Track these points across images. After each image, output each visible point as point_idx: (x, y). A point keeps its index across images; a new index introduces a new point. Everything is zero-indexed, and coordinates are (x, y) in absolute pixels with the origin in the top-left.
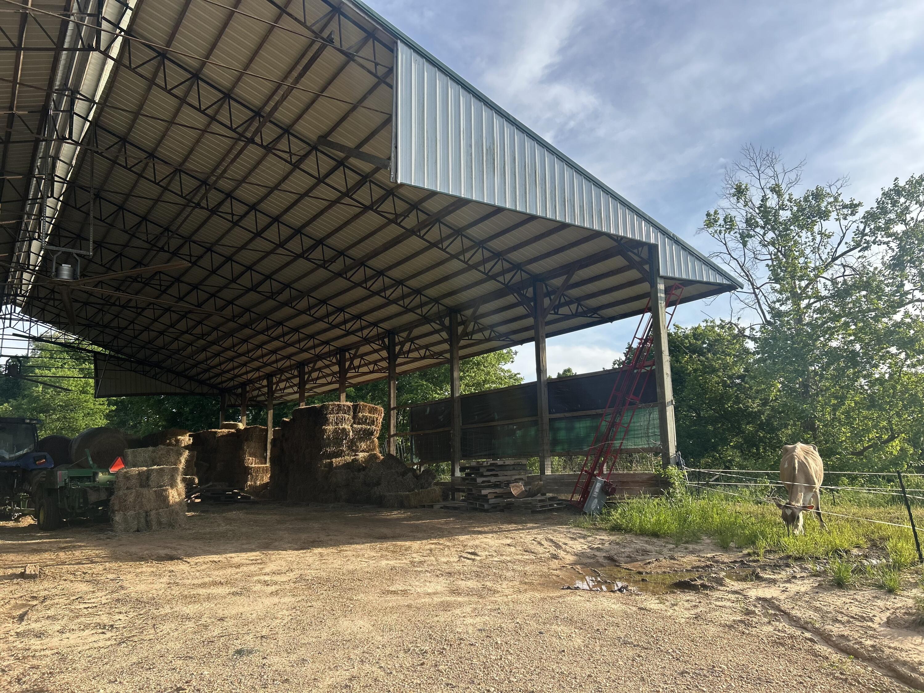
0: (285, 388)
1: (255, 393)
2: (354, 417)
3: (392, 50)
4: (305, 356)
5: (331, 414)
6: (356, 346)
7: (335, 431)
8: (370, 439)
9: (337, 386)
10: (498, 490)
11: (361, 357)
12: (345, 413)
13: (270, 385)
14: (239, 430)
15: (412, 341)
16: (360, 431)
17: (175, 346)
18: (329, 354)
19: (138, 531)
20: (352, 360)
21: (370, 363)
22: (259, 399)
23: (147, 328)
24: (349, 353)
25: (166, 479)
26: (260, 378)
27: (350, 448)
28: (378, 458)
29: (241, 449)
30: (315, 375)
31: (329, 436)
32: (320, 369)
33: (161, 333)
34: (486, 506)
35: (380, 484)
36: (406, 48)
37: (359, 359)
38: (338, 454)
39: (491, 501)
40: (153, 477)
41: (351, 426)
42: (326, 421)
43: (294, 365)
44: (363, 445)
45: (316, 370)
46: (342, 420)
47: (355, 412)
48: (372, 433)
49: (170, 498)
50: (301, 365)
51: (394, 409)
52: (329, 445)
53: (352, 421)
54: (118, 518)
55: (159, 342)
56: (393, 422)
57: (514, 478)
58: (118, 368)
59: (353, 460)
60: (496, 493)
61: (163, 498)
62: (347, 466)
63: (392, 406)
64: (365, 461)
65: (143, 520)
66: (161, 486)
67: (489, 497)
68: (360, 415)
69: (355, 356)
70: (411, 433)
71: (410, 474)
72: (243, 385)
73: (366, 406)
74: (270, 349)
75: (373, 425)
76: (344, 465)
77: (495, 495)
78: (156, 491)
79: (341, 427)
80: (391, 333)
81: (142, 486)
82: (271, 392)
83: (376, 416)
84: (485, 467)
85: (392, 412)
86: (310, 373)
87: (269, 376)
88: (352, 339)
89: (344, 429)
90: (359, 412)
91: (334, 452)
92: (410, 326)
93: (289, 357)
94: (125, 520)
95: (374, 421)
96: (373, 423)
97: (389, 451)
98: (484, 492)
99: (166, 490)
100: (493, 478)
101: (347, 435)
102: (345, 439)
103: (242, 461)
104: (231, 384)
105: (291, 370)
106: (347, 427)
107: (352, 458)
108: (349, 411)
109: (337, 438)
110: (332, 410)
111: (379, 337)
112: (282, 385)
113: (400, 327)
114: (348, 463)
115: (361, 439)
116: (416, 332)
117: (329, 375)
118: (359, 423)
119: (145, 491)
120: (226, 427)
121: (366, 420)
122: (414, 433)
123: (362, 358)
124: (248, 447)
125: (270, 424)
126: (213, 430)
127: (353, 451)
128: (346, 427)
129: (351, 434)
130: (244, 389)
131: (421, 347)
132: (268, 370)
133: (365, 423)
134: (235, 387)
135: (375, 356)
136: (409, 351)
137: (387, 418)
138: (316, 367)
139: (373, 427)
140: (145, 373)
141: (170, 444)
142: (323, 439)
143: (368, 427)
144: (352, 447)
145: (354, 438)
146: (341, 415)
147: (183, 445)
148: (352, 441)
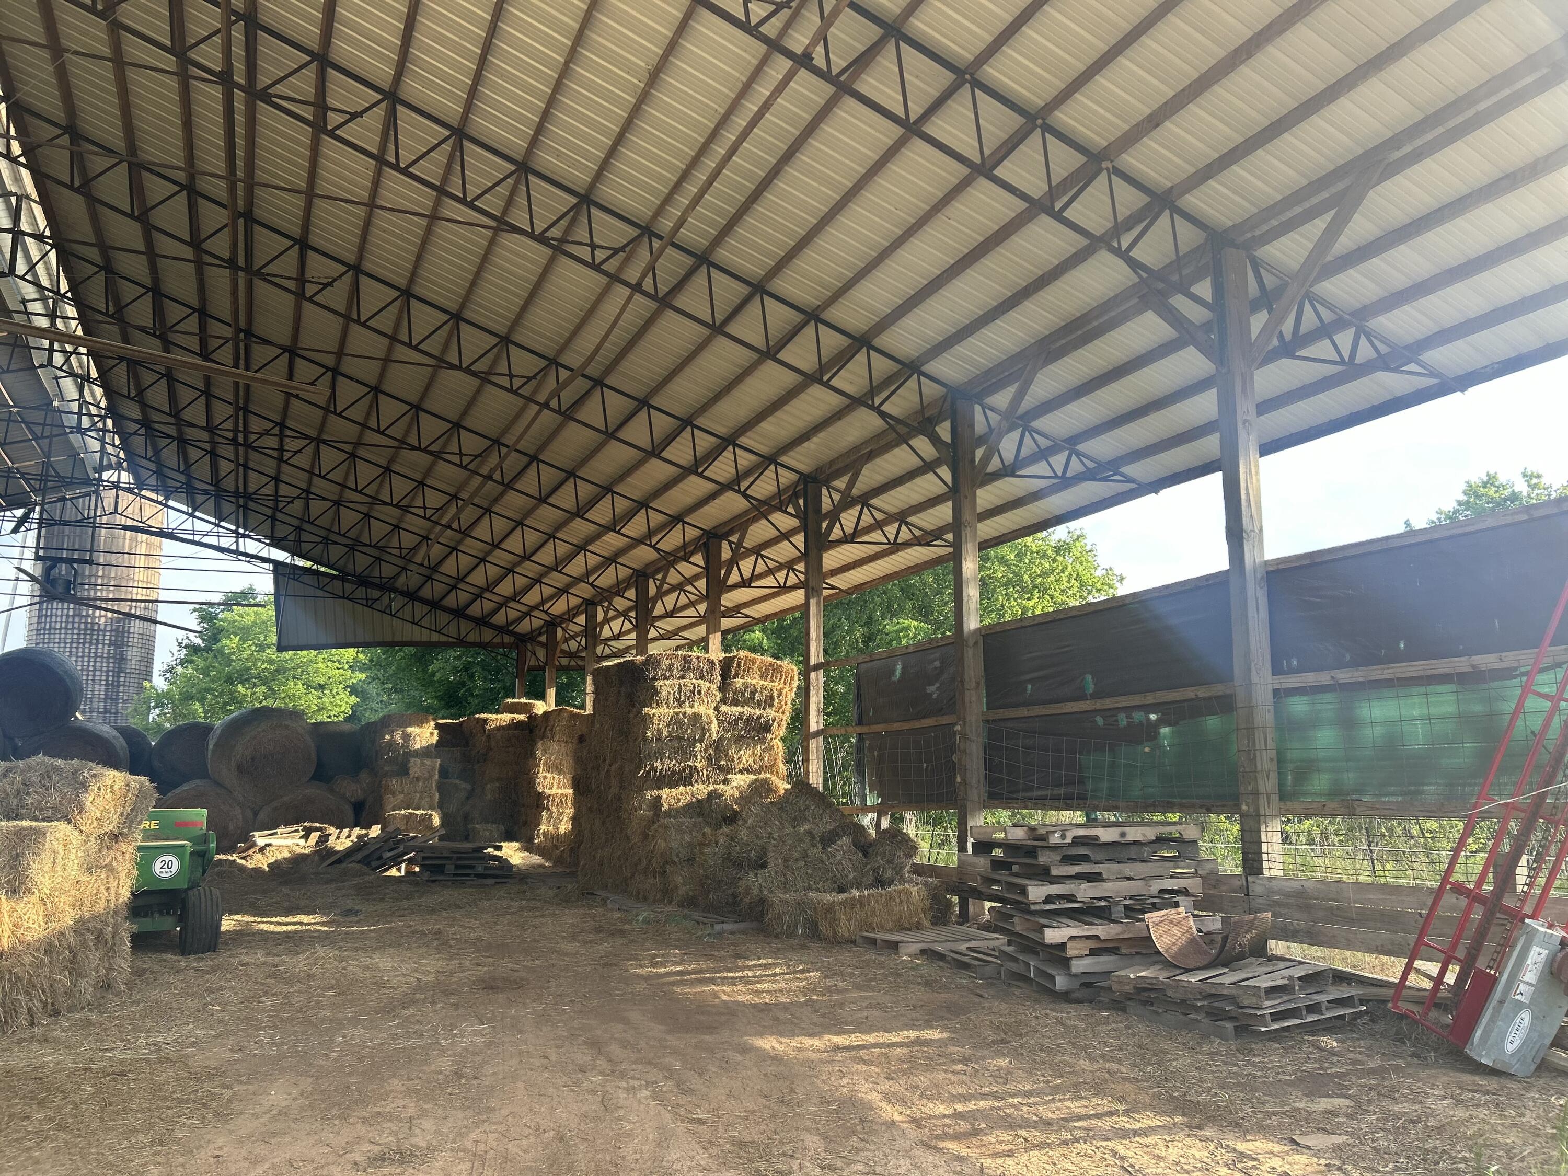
2: (723, 688)
5: (666, 678)
7: (675, 721)
8: (763, 741)
10: (1102, 930)
11: (758, 551)
12: (702, 678)
13: (589, 624)
14: (532, 717)
15: (862, 500)
16: (736, 721)
20: (735, 557)
24: (730, 543)
27: (711, 761)
28: (774, 789)
29: (532, 755)
30: (671, 599)
31: (659, 731)
32: (679, 587)
34: (1061, 982)
35: (764, 866)
37: (753, 558)
38: (684, 778)
39: (1078, 966)
41: (716, 708)
42: (652, 696)
43: (627, 577)
44: (746, 756)
46: (695, 692)
47: (725, 675)
48: (766, 728)
50: (640, 577)
51: (817, 667)
52: (659, 755)
53: (719, 696)
56: (816, 699)
57: (1156, 886)
59: (709, 794)
60: (1096, 937)
62: (694, 809)
63: (813, 661)
64: (741, 798)
67: (1071, 952)
68: (739, 682)
69: (742, 549)
70: (859, 729)
71: (848, 840)
72: (550, 626)
73: (753, 661)
75: (771, 706)
76: (690, 805)
77: (1093, 944)
79: (689, 711)
80: (811, 482)
83: (777, 685)
84: (1055, 848)
85: (814, 676)
87: (588, 606)
89: (696, 717)
90: (736, 676)
91: (674, 772)
92: (853, 460)
93: (613, 559)
95: (772, 698)
96: (769, 701)
97: (807, 773)
98: (1053, 935)
100: (1085, 885)
101: (704, 731)
102: (701, 740)
103: (531, 781)
106: (705, 710)
107: (711, 788)
108: (710, 671)
109: (680, 739)
110: (670, 669)
113: (832, 462)
114: (698, 801)
115: (739, 741)
116: (871, 475)
118: (735, 703)
120: (513, 709)
121: (753, 694)
122: (864, 729)
123: (759, 554)
124: (545, 752)
126: (483, 716)
127: (721, 769)
128: (702, 710)
129: (714, 727)
130: (553, 634)
131: (886, 518)
133: (749, 701)
137: (804, 692)
139: (771, 713)
140: (369, 603)
141: (392, 742)
142: (645, 739)
143: (758, 712)
144: (718, 759)
145: (721, 739)
146: (690, 681)
147: (417, 746)
148: (718, 745)
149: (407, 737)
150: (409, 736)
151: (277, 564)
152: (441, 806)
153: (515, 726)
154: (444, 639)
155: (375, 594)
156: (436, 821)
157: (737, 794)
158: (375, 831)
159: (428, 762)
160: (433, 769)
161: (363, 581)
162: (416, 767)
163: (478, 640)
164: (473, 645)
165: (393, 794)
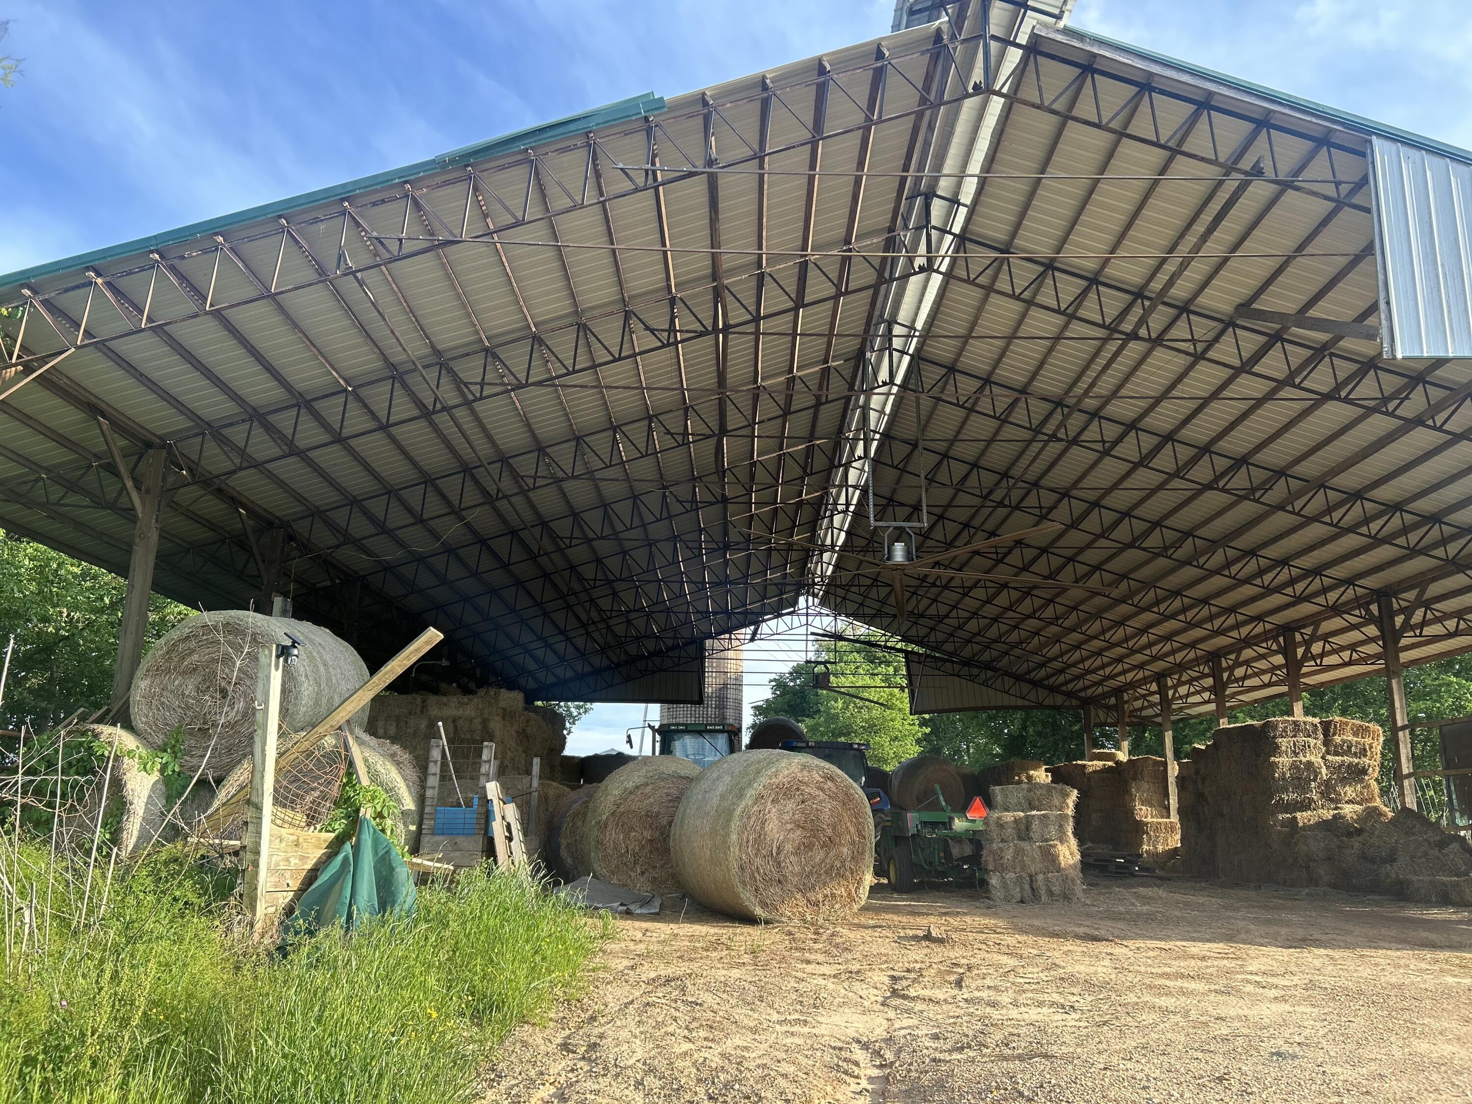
0: (1188, 695)
1: (1138, 704)
2: (1326, 743)
3: (1362, 152)
4: (1222, 641)
5: (1283, 737)
6: (1315, 620)
7: (1294, 766)
8: (1362, 781)
9: (1284, 689)
11: (1325, 638)
12: (1309, 736)
13: (1162, 691)
14: (1119, 763)
15: (1427, 605)
16: (1340, 766)
17: (1014, 637)
18: (1265, 636)
19: (1022, 902)
20: (1308, 644)
21: (1343, 648)
22: (1145, 713)
23: (975, 614)
24: (1302, 634)
25: (1053, 830)
26: (1145, 681)
27: (1324, 795)
28: (1381, 814)
29: (1128, 792)
30: (1239, 672)
31: (1284, 774)
32: (1247, 663)
33: (995, 620)
35: (1395, 860)
36: (1387, 144)
37: (1321, 643)
38: (1305, 806)
40: (1035, 825)
41: (1323, 758)
42: (1275, 749)
43: (1202, 657)
44: (1349, 792)
45: (1241, 665)
46: (1305, 747)
47: (1326, 734)
48: (1364, 771)
49: (1061, 858)
50: (1214, 657)
51: (1403, 728)
52: (1285, 790)
53: (1324, 749)
54: (994, 881)
55: (993, 633)
56: (1405, 751)
58: (937, 672)
59: (1334, 816)
61: (1050, 858)
62: (1324, 825)
63: (1400, 723)
64: (1359, 819)
65: (1027, 887)
66: (1046, 840)
68: (1338, 739)
69: (1314, 638)
70: (1448, 772)
71: (1455, 846)
72: (1118, 692)
73: (1347, 724)
74: (1161, 634)
75: (1365, 756)
76: (1318, 824)
78: (1040, 847)
79: (1304, 760)
80: (1383, 595)
81: (1020, 838)
82: (1166, 702)
83: (1368, 741)
85: (1401, 734)
86: (1231, 669)
87: (1160, 677)
88: (1306, 609)
89: (1309, 764)
90: (1334, 734)
91: (1297, 802)
92: (1421, 580)
93: (1193, 645)
94: (1004, 885)
95: (1365, 750)
96: (1363, 752)
97: (1403, 803)
99: (1055, 846)
101: (1316, 774)
102: (1315, 780)
103: (1131, 812)
104: (1100, 690)
105: (1199, 666)
106: (1317, 760)
107: (1332, 812)
108: (1315, 732)
109: (1298, 779)
110: (1284, 730)
111: (1359, 603)
112: (1183, 690)
113: (1400, 582)
114: (1324, 821)
115: (1344, 781)
116: (1435, 589)
117: (1264, 672)
118: (1336, 754)
119: (1025, 845)
120: (1100, 757)
121: (1349, 747)
122: (1453, 772)
123: (1326, 641)
124: (1138, 790)
125: (1169, 753)
126: (1079, 762)
127: (1331, 800)
128: (1313, 759)
129: (1324, 771)
130: (1119, 698)
131: (1447, 616)
132: (1160, 666)
133: (1348, 752)
134: (1105, 696)
135: (1354, 636)
136: (1424, 623)
137: (1392, 744)
138: (1241, 659)
139: (1366, 760)
140: (972, 678)
142: (1274, 778)
143: (1356, 761)
144: (1329, 794)
145: (1330, 779)
146: (1301, 739)
148: (1327, 783)
150: (1031, 777)
151: (907, 653)
153: (1106, 770)
154: (1026, 703)
155: (975, 671)
157: (1355, 817)
163: (1052, 704)
164: (1049, 707)
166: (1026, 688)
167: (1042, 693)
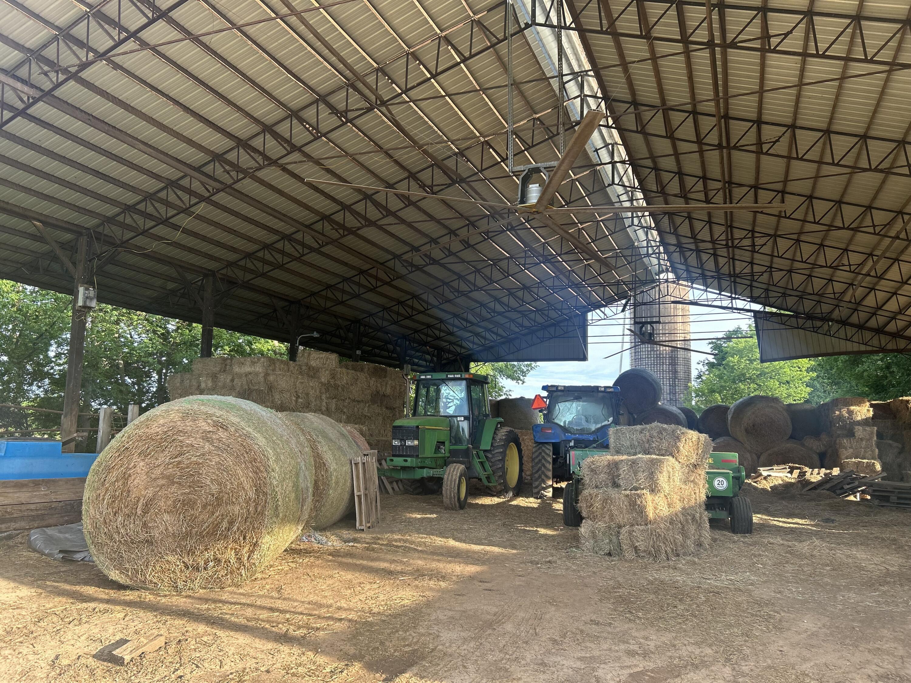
19: (609, 555)
25: (642, 477)
49: (650, 509)
61: (638, 508)
65: (614, 539)
66: (636, 489)
78: (627, 496)
94: (594, 535)
99: (643, 495)
119: (613, 493)
140: (815, 330)
141: (840, 417)
147: (859, 418)
149: (850, 413)
150: (852, 412)
151: (755, 312)
152: (880, 458)
154: (870, 348)
155: (818, 324)
156: (878, 467)
158: (836, 471)
159: (868, 429)
160: (872, 433)
161: (810, 317)
162: (859, 431)
163: (895, 348)
164: (892, 351)
165: (846, 448)
166: (868, 335)
167: (884, 339)
